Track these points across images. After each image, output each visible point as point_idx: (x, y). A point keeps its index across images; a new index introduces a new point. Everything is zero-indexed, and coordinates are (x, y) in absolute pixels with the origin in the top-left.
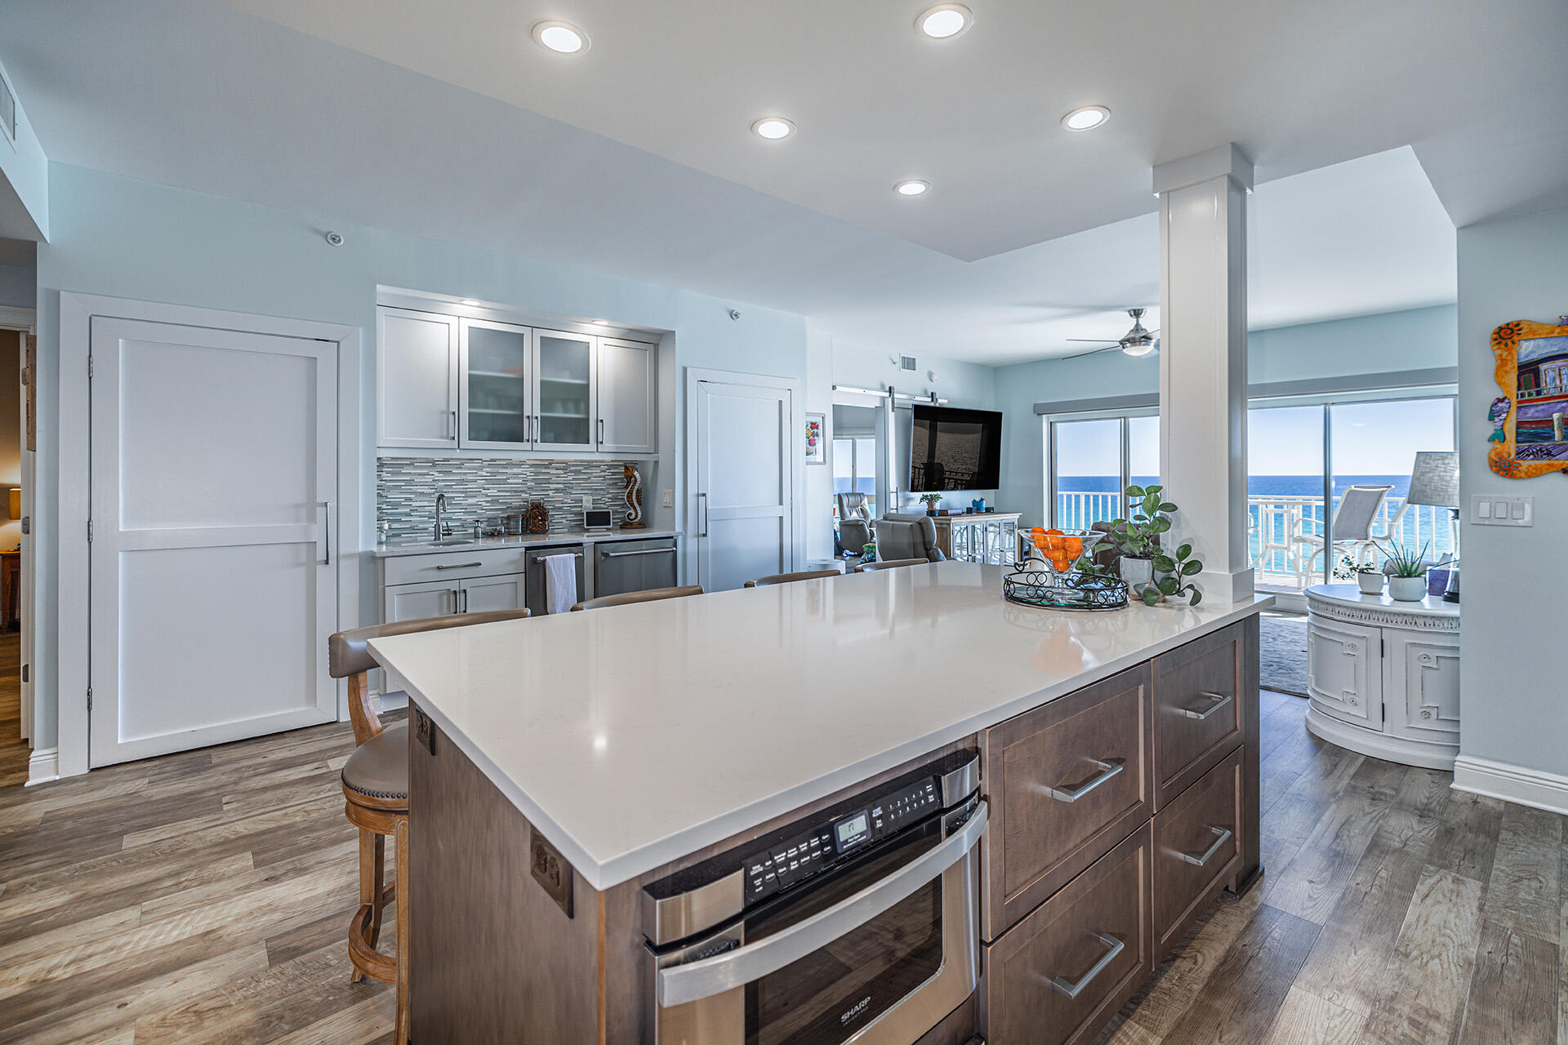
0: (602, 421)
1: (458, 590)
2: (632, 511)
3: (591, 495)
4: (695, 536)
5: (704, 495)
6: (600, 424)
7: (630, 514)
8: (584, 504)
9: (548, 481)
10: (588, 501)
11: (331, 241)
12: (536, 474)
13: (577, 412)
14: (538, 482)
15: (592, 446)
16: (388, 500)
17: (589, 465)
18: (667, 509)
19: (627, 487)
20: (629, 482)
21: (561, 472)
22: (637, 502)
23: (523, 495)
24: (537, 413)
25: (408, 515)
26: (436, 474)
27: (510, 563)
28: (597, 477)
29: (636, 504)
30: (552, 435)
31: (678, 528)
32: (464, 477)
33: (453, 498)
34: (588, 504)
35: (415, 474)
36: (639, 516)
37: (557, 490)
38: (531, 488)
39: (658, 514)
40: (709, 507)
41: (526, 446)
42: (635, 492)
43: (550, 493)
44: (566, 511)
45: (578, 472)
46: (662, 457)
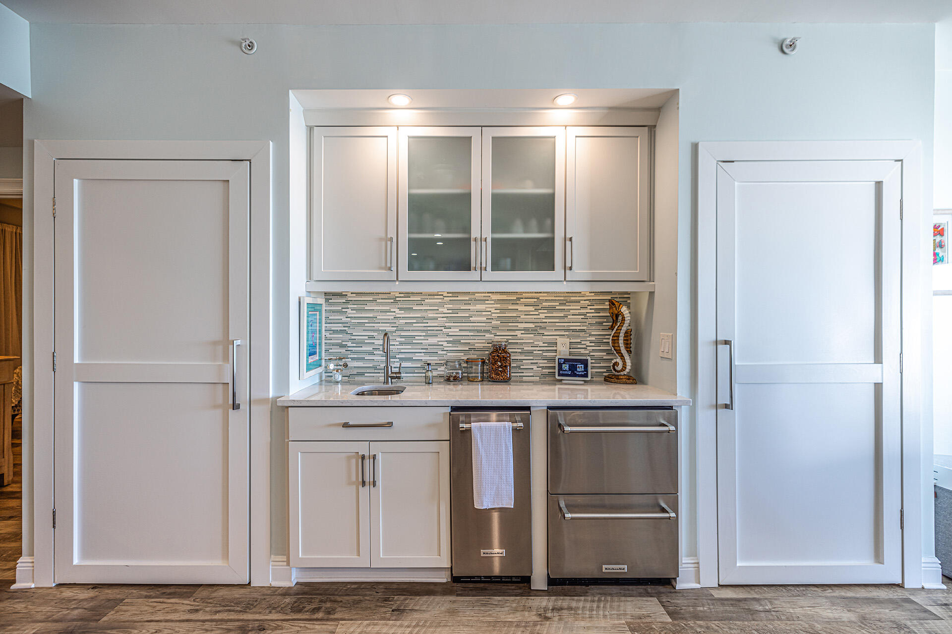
0: (571, 239)
1: (367, 454)
2: (619, 360)
3: (568, 336)
4: (711, 406)
5: (727, 342)
6: (568, 243)
7: (616, 364)
8: (560, 348)
9: (515, 320)
10: (563, 344)
11: (246, 51)
12: (503, 310)
13: (540, 231)
14: (505, 320)
15: (558, 273)
16: (353, 337)
17: (567, 299)
18: (665, 362)
19: (612, 328)
20: (615, 322)
21: (531, 308)
22: (626, 348)
23: (488, 335)
24: (488, 234)
25: (372, 354)
26: (397, 311)
27: (431, 426)
28: (574, 315)
29: (623, 351)
30: (508, 261)
31: (682, 392)
32: (424, 314)
33: (413, 337)
34: (563, 349)
35: (378, 311)
36: (628, 368)
37: (525, 329)
38: (496, 328)
39: (653, 366)
40: (736, 362)
41: (474, 275)
42: (622, 335)
43: (518, 333)
44: (537, 355)
45: (552, 309)
46: (659, 286)
